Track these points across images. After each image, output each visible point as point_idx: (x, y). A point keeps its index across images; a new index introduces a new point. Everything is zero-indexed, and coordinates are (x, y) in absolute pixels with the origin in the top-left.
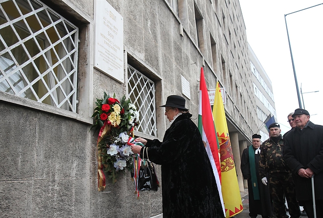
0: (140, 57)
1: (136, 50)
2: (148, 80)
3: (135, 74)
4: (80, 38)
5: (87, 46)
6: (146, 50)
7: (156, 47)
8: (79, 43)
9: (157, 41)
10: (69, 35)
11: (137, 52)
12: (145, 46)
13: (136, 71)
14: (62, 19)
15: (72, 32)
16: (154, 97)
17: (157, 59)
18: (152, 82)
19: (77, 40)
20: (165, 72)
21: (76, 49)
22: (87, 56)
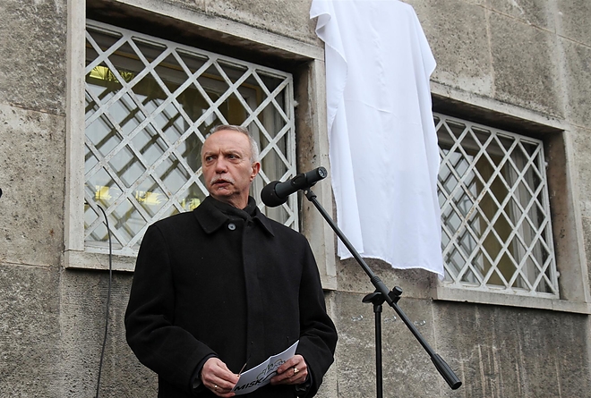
0: (477, 90)
1: (462, 74)
2: (518, 139)
3: (468, 136)
4: (296, 96)
5: (313, 113)
6: (500, 63)
7: (540, 38)
8: (295, 108)
9: (542, 21)
10: (271, 97)
11: (466, 79)
12: (496, 51)
13: (469, 127)
14: (252, 70)
15: (278, 90)
16: (544, 182)
17: (545, 75)
18: (532, 141)
19: (291, 103)
20: (581, 102)
21: (290, 124)
22: (315, 137)
